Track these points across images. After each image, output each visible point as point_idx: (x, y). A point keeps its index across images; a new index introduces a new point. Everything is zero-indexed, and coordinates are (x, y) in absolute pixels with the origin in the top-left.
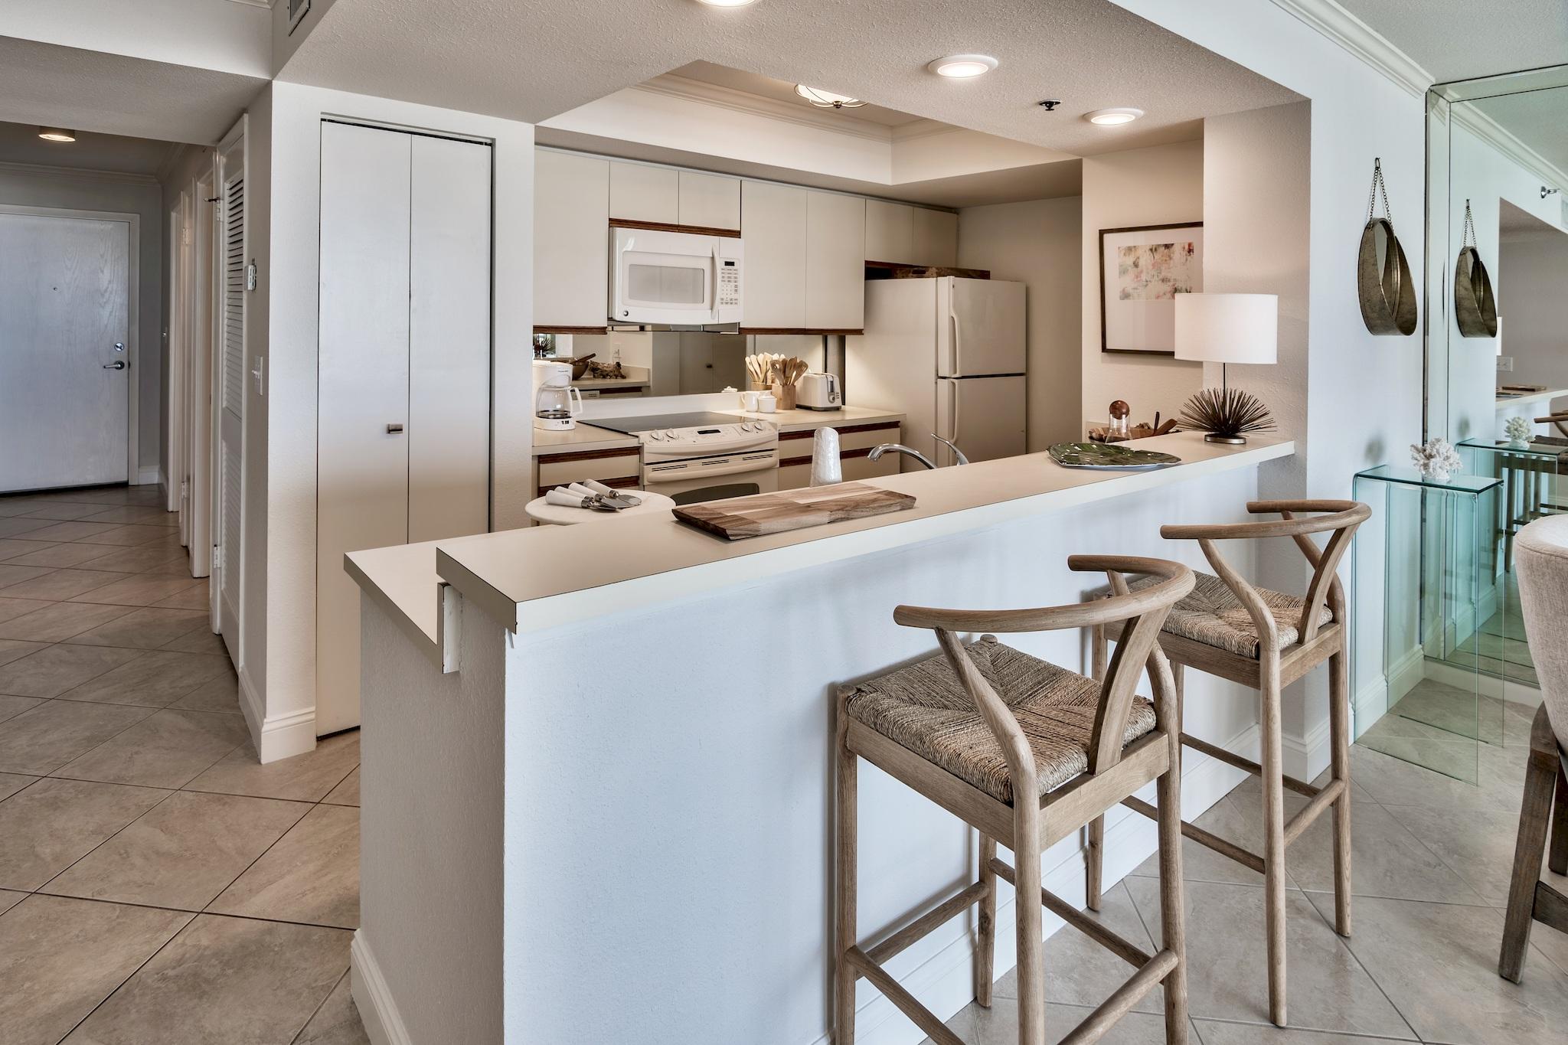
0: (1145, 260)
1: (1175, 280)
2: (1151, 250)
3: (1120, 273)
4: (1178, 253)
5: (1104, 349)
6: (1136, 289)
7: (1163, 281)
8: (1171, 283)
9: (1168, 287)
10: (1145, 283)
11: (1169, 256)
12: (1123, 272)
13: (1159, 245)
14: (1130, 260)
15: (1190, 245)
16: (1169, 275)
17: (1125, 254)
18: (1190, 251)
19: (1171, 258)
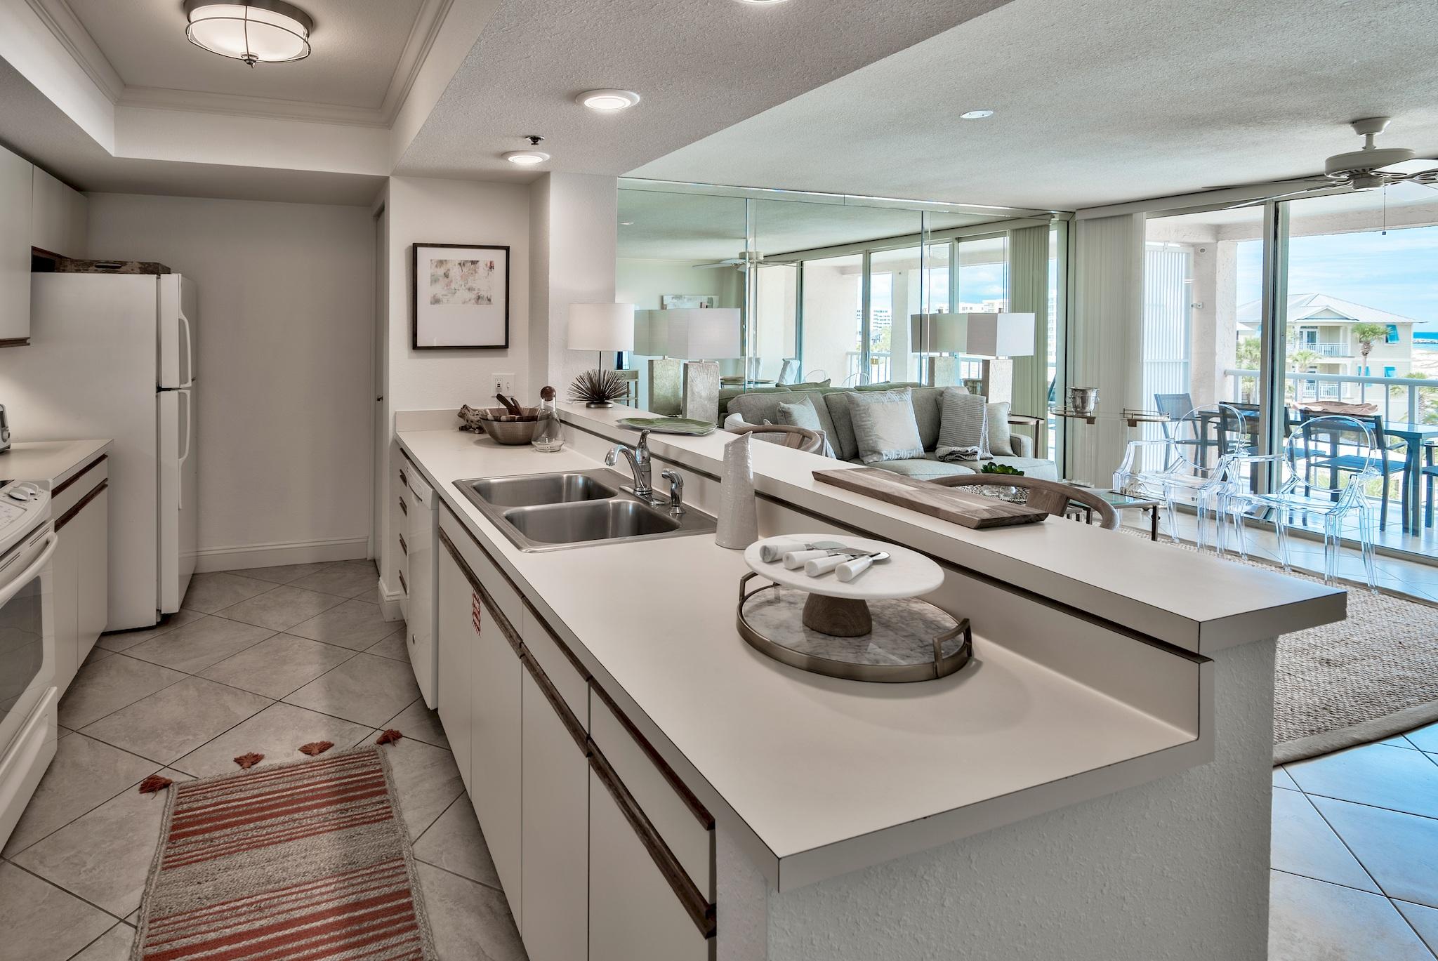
0: (455, 272)
1: (479, 289)
2: (460, 264)
3: (431, 282)
4: (482, 268)
5: (415, 347)
6: (446, 295)
7: (469, 289)
8: (476, 292)
9: (473, 295)
10: (453, 291)
11: (475, 270)
12: (434, 280)
13: (467, 261)
14: (441, 271)
15: (491, 263)
16: (474, 286)
17: (436, 266)
18: (491, 267)
19: (476, 272)
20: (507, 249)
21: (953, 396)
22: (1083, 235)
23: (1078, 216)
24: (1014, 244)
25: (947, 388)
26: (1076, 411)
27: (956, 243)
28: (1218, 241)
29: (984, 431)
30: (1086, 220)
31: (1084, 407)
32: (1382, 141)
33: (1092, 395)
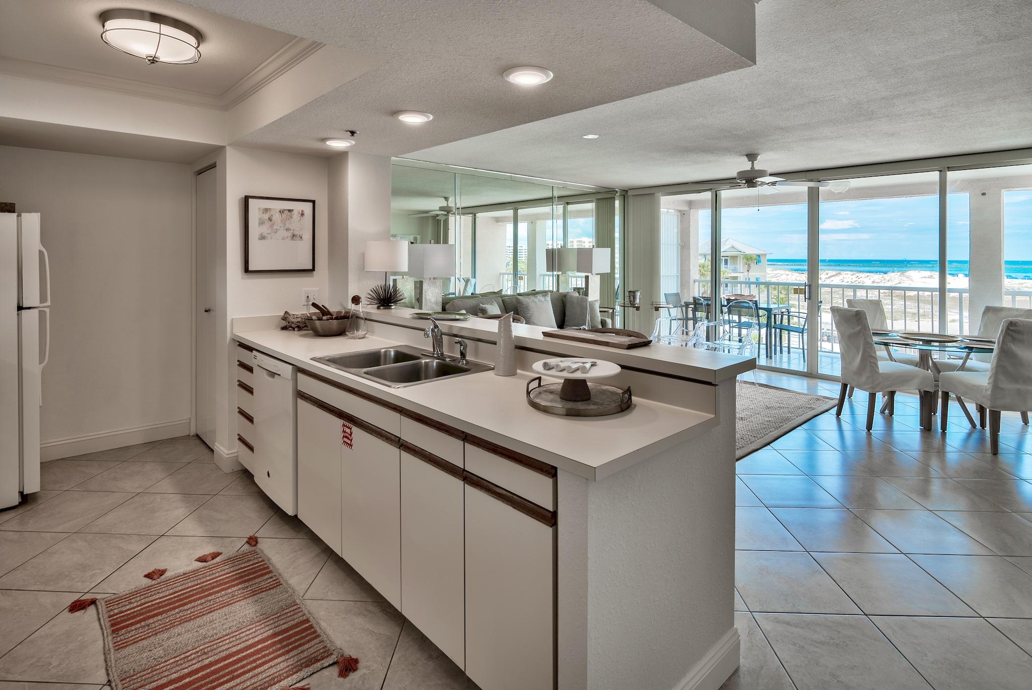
0: (277, 217)
1: (294, 230)
2: (280, 212)
3: (259, 224)
4: (296, 215)
5: (246, 270)
6: (270, 234)
7: (287, 230)
8: (292, 232)
9: (289, 234)
10: (275, 231)
11: (291, 216)
12: (262, 223)
13: (285, 210)
14: (266, 216)
15: (302, 211)
16: (290, 227)
17: (263, 213)
18: (302, 214)
19: (292, 218)
20: (314, 202)
21: (571, 297)
22: (631, 202)
23: (630, 193)
24: (597, 207)
25: (568, 292)
26: (630, 304)
27: (566, 205)
28: (690, 209)
29: (588, 318)
30: (633, 195)
31: (634, 302)
32: (758, 166)
33: (638, 294)
